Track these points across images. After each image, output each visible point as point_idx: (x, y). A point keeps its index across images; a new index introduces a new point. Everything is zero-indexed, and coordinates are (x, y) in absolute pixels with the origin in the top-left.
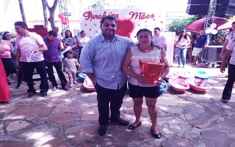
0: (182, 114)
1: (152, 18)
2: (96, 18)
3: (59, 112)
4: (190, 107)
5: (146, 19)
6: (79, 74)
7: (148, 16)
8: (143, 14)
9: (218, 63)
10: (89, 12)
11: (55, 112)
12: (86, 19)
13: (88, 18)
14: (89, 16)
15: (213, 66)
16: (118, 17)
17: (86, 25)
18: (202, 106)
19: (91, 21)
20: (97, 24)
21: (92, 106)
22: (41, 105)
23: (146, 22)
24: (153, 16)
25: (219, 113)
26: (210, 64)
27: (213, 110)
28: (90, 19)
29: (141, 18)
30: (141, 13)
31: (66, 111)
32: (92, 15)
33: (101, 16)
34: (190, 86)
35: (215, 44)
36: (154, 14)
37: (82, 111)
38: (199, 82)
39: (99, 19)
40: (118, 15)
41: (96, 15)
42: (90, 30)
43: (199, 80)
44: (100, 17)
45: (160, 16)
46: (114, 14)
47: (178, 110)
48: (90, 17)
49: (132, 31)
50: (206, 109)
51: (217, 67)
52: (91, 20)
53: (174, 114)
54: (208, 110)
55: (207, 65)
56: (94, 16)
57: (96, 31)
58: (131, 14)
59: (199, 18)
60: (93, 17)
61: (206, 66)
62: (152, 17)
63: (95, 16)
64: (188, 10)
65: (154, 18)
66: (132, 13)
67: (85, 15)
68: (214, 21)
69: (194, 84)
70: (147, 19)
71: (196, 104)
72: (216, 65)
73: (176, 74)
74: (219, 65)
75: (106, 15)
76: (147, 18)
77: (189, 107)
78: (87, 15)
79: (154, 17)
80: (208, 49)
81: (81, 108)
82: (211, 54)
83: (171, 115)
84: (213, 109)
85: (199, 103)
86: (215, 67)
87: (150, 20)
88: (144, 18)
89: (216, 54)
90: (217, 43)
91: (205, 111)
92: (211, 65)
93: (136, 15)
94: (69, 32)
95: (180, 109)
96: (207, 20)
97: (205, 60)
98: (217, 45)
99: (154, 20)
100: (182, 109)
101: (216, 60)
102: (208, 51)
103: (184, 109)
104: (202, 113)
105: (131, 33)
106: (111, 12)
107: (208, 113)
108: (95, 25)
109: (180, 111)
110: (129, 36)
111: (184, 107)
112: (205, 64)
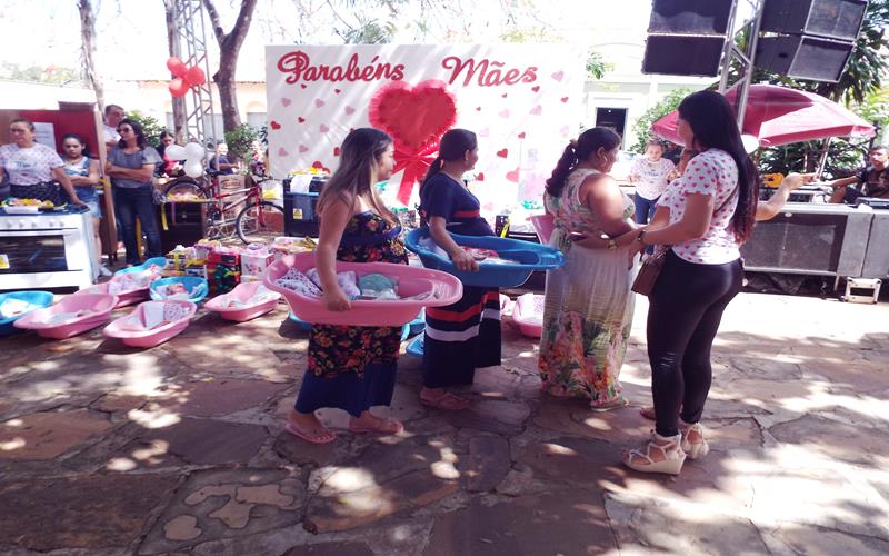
1: (530, 81)
2: (322, 77)
5: (504, 87)
7: (513, 74)
8: (495, 67)
10: (299, 53)
13: (294, 76)
14: (297, 70)
16: (402, 76)
17: (286, 102)
19: (304, 86)
20: (326, 101)
23: (505, 96)
24: (531, 75)
28: (301, 80)
29: (485, 81)
30: (485, 62)
32: (310, 66)
33: (340, 69)
36: (535, 69)
39: (334, 80)
40: (402, 67)
41: (321, 67)
42: (301, 120)
44: (335, 76)
45: (559, 76)
46: (388, 66)
48: (303, 74)
52: (305, 83)
56: (314, 69)
57: (319, 123)
58: (449, 63)
60: (311, 72)
62: (530, 78)
63: (318, 71)
65: (534, 84)
66: (452, 63)
67: (285, 66)
70: (508, 86)
75: (358, 65)
76: (507, 80)
78: (292, 65)
79: (534, 78)
87: (521, 89)
88: (497, 82)
93: (467, 69)
99: (536, 89)
106: (377, 57)
108: (320, 104)
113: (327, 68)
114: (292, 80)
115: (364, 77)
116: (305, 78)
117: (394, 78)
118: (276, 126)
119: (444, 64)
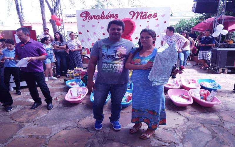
0: (181, 143)
1: (155, 17)
2: (94, 18)
3: (22, 136)
4: (192, 131)
5: (147, 20)
6: (66, 82)
7: (150, 15)
8: (145, 14)
9: (229, 69)
10: (86, 12)
11: (18, 136)
12: (83, 20)
13: (85, 18)
14: (86, 17)
15: (223, 72)
16: (117, 17)
17: (83, 26)
18: (208, 129)
19: (88, 21)
20: (95, 25)
21: (68, 127)
22: (6, 123)
23: (148, 22)
24: (155, 15)
25: (230, 142)
26: (219, 69)
27: (222, 137)
28: (87, 20)
29: (142, 18)
30: (142, 12)
31: (32, 133)
33: (99, 16)
34: (194, 99)
35: (226, 46)
36: (156, 14)
37: (51, 135)
38: (205, 94)
39: (97, 19)
40: (117, 15)
41: (93, 15)
42: (88, 31)
43: (206, 92)
44: (98, 18)
45: (163, 16)
46: (113, 14)
47: (176, 136)
48: (88, 18)
49: (132, 33)
50: (212, 136)
51: (228, 73)
52: (89, 20)
53: (169, 143)
54: (216, 136)
55: (216, 70)
56: (91, 16)
57: (93, 32)
58: (131, 13)
59: (207, 17)
60: (90, 17)
61: (215, 72)
62: (155, 16)
63: (92, 17)
64: (194, 8)
65: (156, 18)
67: (82, 16)
68: (224, 20)
69: (198, 98)
70: (149, 19)
71: (200, 127)
72: (226, 71)
73: (178, 82)
74: (230, 71)
75: (104, 15)
76: (149, 17)
77: (190, 131)
78: (85, 15)
79: (156, 16)
80: (217, 52)
81: (53, 130)
82: (220, 58)
83: (166, 144)
84: (223, 135)
85: (204, 124)
86: (225, 73)
87: (152, 20)
88: (145, 18)
89: (227, 57)
90: (227, 45)
91: (211, 139)
92: (220, 71)
93: (136, 14)
94: (57, 34)
95: (178, 133)
96: (216, 19)
97: (214, 64)
98: (228, 47)
100: (181, 133)
101: (227, 65)
102: (218, 54)
103: (183, 135)
104: (208, 142)
105: (131, 34)
106: (110, 12)
107: (216, 141)
108: (93, 26)
109: (178, 138)
110: (129, 38)
111: (185, 132)
112: (213, 69)
113: (95, 16)
114: (84, 20)
115: (106, 18)
116: (89, 19)
117: (115, 18)
118: (80, 33)
119: (130, 13)
